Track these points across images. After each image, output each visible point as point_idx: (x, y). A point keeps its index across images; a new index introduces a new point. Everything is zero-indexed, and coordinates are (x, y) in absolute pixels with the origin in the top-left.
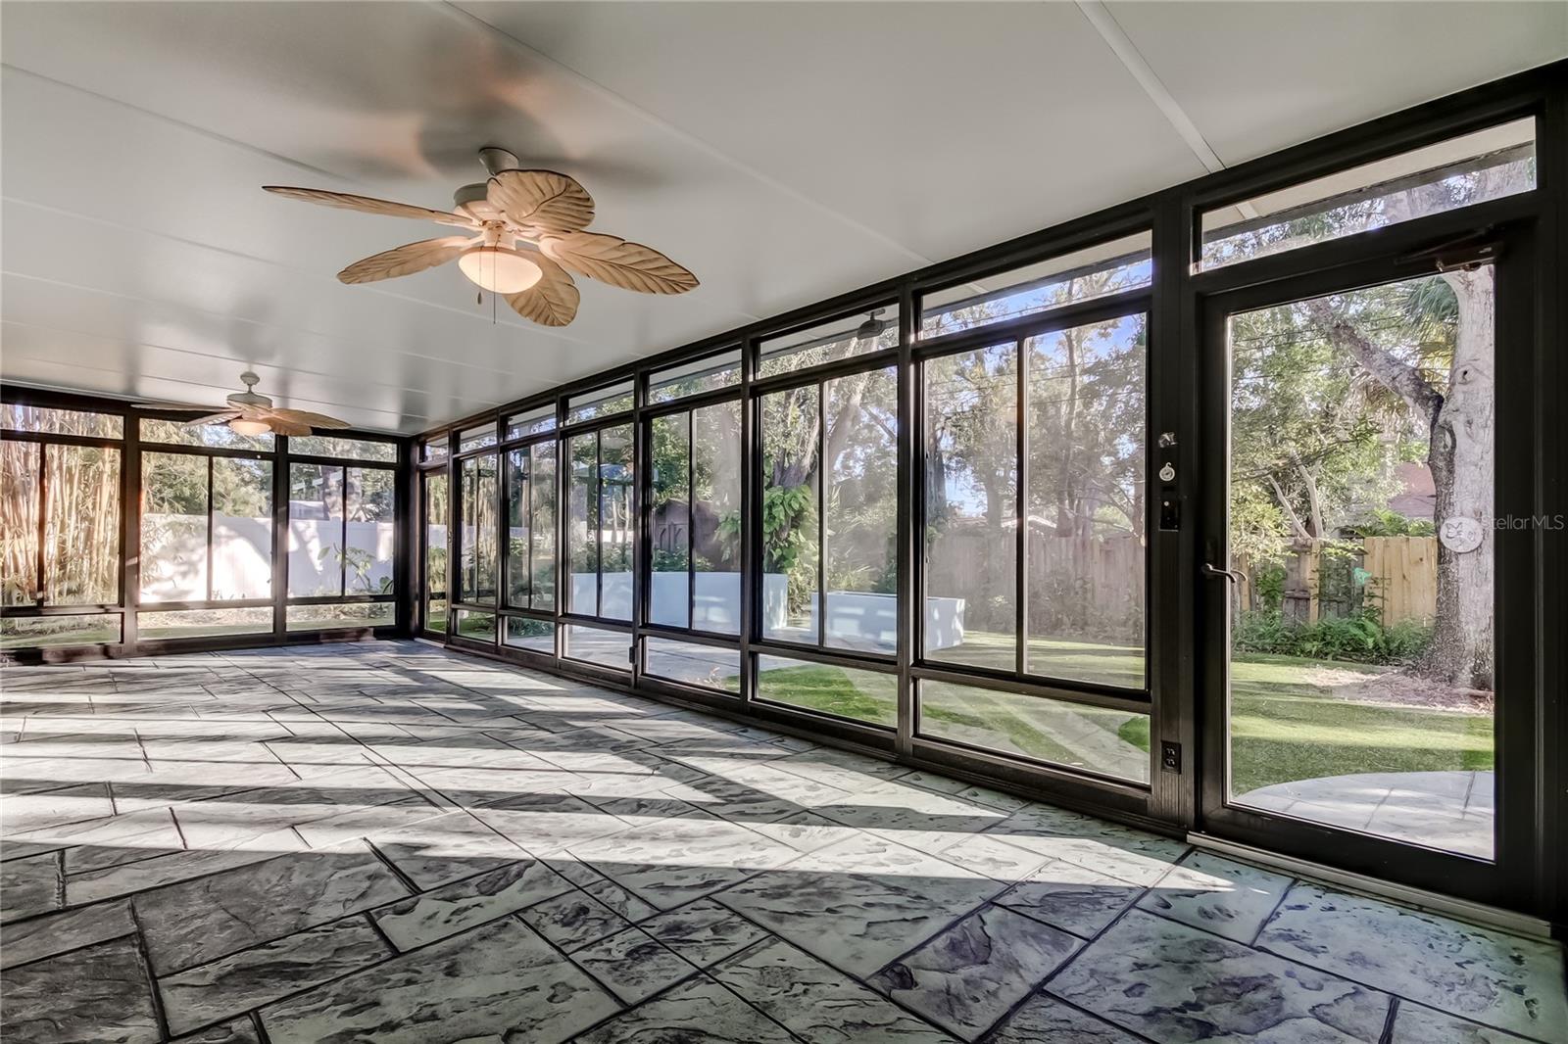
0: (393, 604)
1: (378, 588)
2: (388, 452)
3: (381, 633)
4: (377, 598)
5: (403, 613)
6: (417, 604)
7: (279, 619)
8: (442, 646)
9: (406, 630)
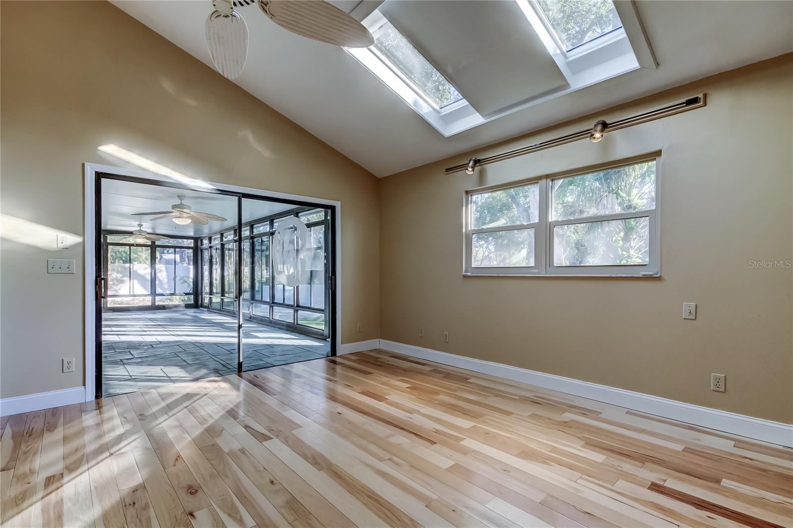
0: (193, 296)
1: (188, 291)
2: (191, 243)
3: (188, 306)
4: (186, 294)
5: (196, 299)
6: (200, 296)
7: (154, 301)
8: (206, 310)
9: (197, 305)
